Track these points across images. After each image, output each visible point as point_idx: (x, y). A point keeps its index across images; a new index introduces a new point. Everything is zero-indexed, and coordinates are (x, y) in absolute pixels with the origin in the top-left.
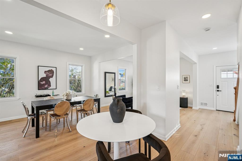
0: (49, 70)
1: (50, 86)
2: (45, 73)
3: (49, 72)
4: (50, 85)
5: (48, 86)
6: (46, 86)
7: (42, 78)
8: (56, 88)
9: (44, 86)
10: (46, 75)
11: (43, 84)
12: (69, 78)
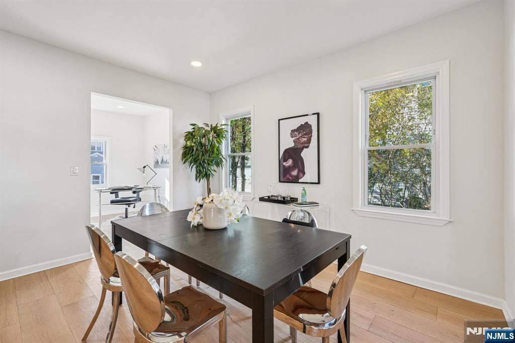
0: (302, 125)
1: (304, 174)
2: (292, 137)
3: (301, 132)
4: (303, 172)
5: (298, 173)
6: (295, 173)
7: (286, 151)
8: (317, 182)
9: (291, 174)
10: (294, 141)
11: (289, 167)
12: (368, 146)
